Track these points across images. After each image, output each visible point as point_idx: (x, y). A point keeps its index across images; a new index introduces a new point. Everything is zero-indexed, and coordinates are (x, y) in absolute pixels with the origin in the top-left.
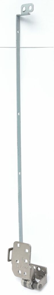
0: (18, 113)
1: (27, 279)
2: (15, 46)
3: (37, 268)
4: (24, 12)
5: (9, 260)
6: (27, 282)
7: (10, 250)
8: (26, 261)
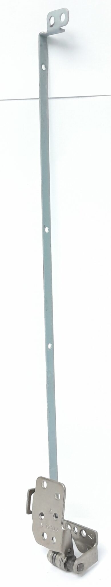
0: (44, 227)
1: (57, 551)
2: (38, 96)
3: (81, 531)
4: (52, 26)
5: (29, 512)
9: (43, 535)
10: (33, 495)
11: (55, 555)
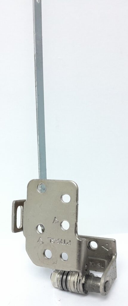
1: (67, 270)
3: (90, 242)
5: (16, 230)
6: (69, 278)
7: (18, 204)
8: (66, 225)
9: (44, 254)
10: (19, 208)
11: (65, 277)
